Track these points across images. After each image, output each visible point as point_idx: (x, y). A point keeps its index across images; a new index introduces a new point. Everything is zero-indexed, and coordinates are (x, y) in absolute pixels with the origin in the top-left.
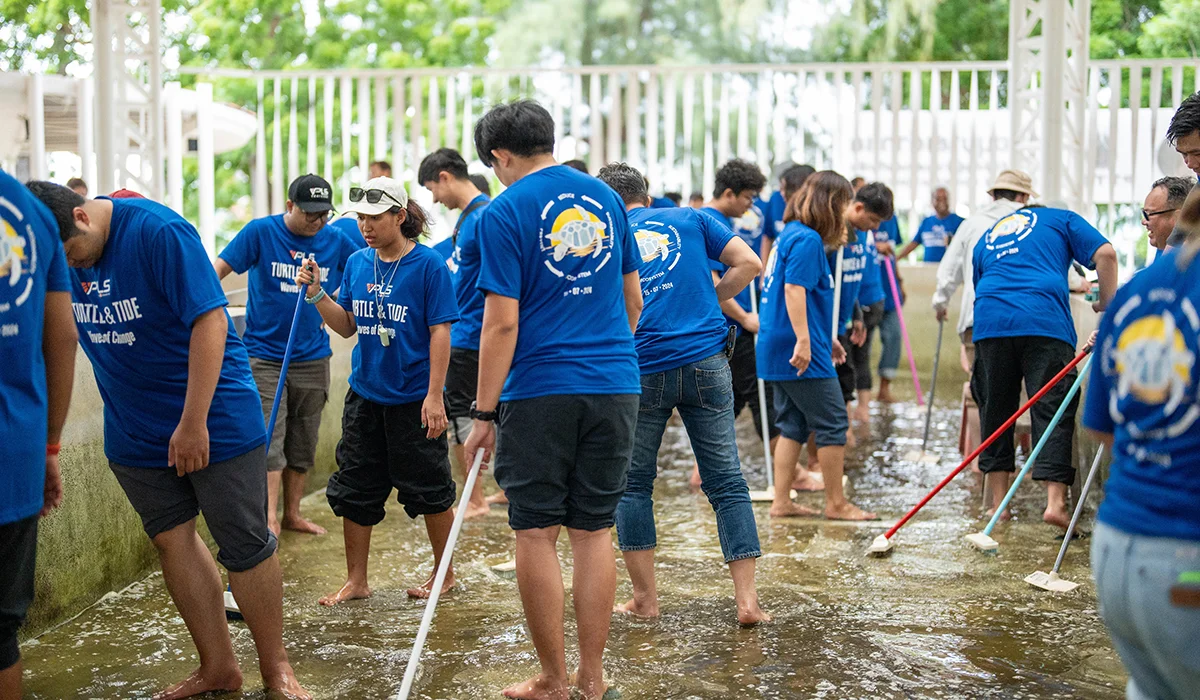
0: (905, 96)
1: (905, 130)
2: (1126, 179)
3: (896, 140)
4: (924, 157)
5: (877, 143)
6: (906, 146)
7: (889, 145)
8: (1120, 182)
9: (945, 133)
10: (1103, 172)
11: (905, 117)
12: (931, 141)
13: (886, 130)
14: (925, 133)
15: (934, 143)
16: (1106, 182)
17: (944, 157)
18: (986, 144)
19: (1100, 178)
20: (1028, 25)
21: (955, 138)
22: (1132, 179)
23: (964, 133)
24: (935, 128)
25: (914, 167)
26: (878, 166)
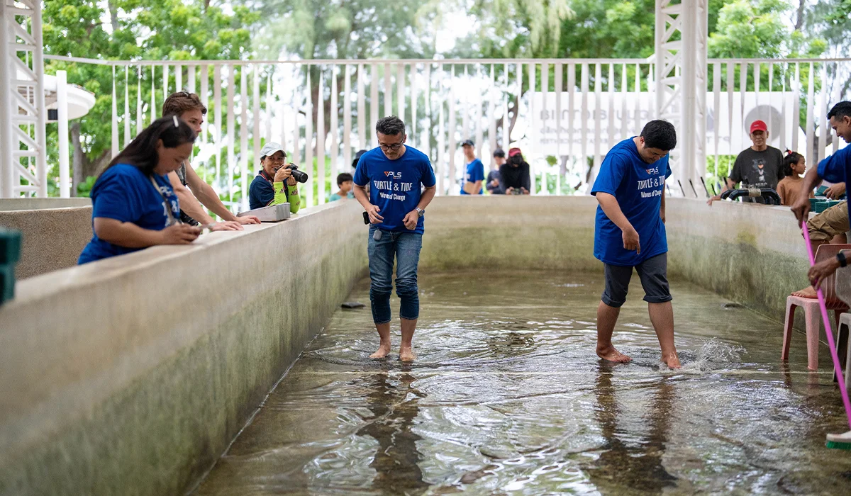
1: (578, 105)
2: (724, 139)
3: (572, 112)
4: (591, 123)
5: (559, 114)
6: (578, 115)
7: (566, 114)
8: (721, 141)
9: (605, 106)
10: (710, 134)
12: (594, 112)
13: (565, 105)
14: (591, 107)
15: (597, 114)
16: (712, 141)
17: (604, 124)
18: (632, 115)
19: (708, 138)
20: (668, 34)
21: (612, 111)
22: (729, 139)
23: (618, 107)
24: (598, 103)
25: (585, 130)
26: (559, 130)
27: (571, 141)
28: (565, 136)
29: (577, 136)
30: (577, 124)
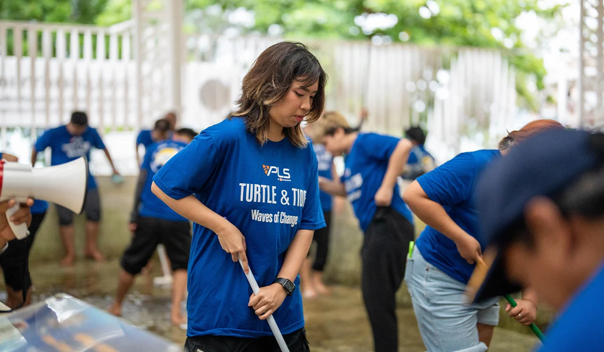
0: (40, 47)
3: (33, 80)
4: (54, 92)
5: (19, 81)
7: (28, 83)
9: (68, 75)
11: (40, 63)
12: (58, 81)
13: (26, 72)
14: (54, 75)
15: (61, 83)
17: (68, 92)
23: (82, 76)
24: (61, 70)
25: (47, 100)
26: (20, 99)
27: (34, 111)
28: (26, 105)
29: (40, 105)
30: (40, 92)
